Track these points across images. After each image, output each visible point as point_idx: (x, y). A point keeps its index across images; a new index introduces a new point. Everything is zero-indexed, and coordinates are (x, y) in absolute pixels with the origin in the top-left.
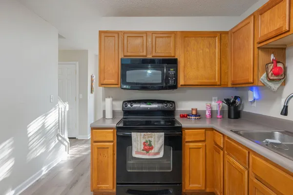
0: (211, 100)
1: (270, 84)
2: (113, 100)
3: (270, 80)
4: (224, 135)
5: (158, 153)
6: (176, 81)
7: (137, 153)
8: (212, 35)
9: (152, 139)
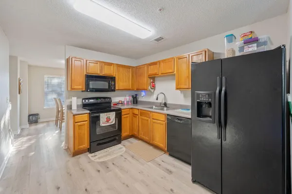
0: (126, 96)
1: (151, 90)
2: (77, 98)
3: (152, 89)
4: (138, 109)
5: (112, 122)
6: (115, 87)
7: (103, 123)
8: (129, 67)
9: (110, 116)
